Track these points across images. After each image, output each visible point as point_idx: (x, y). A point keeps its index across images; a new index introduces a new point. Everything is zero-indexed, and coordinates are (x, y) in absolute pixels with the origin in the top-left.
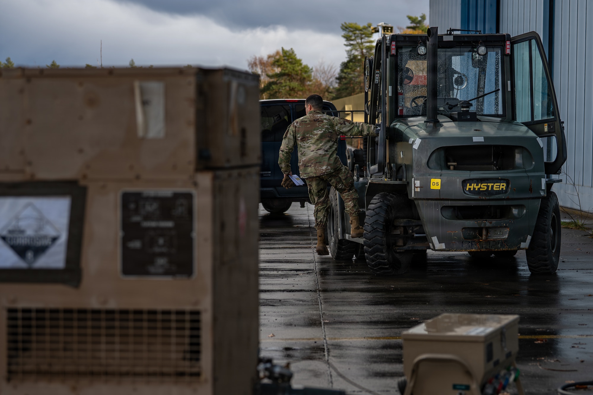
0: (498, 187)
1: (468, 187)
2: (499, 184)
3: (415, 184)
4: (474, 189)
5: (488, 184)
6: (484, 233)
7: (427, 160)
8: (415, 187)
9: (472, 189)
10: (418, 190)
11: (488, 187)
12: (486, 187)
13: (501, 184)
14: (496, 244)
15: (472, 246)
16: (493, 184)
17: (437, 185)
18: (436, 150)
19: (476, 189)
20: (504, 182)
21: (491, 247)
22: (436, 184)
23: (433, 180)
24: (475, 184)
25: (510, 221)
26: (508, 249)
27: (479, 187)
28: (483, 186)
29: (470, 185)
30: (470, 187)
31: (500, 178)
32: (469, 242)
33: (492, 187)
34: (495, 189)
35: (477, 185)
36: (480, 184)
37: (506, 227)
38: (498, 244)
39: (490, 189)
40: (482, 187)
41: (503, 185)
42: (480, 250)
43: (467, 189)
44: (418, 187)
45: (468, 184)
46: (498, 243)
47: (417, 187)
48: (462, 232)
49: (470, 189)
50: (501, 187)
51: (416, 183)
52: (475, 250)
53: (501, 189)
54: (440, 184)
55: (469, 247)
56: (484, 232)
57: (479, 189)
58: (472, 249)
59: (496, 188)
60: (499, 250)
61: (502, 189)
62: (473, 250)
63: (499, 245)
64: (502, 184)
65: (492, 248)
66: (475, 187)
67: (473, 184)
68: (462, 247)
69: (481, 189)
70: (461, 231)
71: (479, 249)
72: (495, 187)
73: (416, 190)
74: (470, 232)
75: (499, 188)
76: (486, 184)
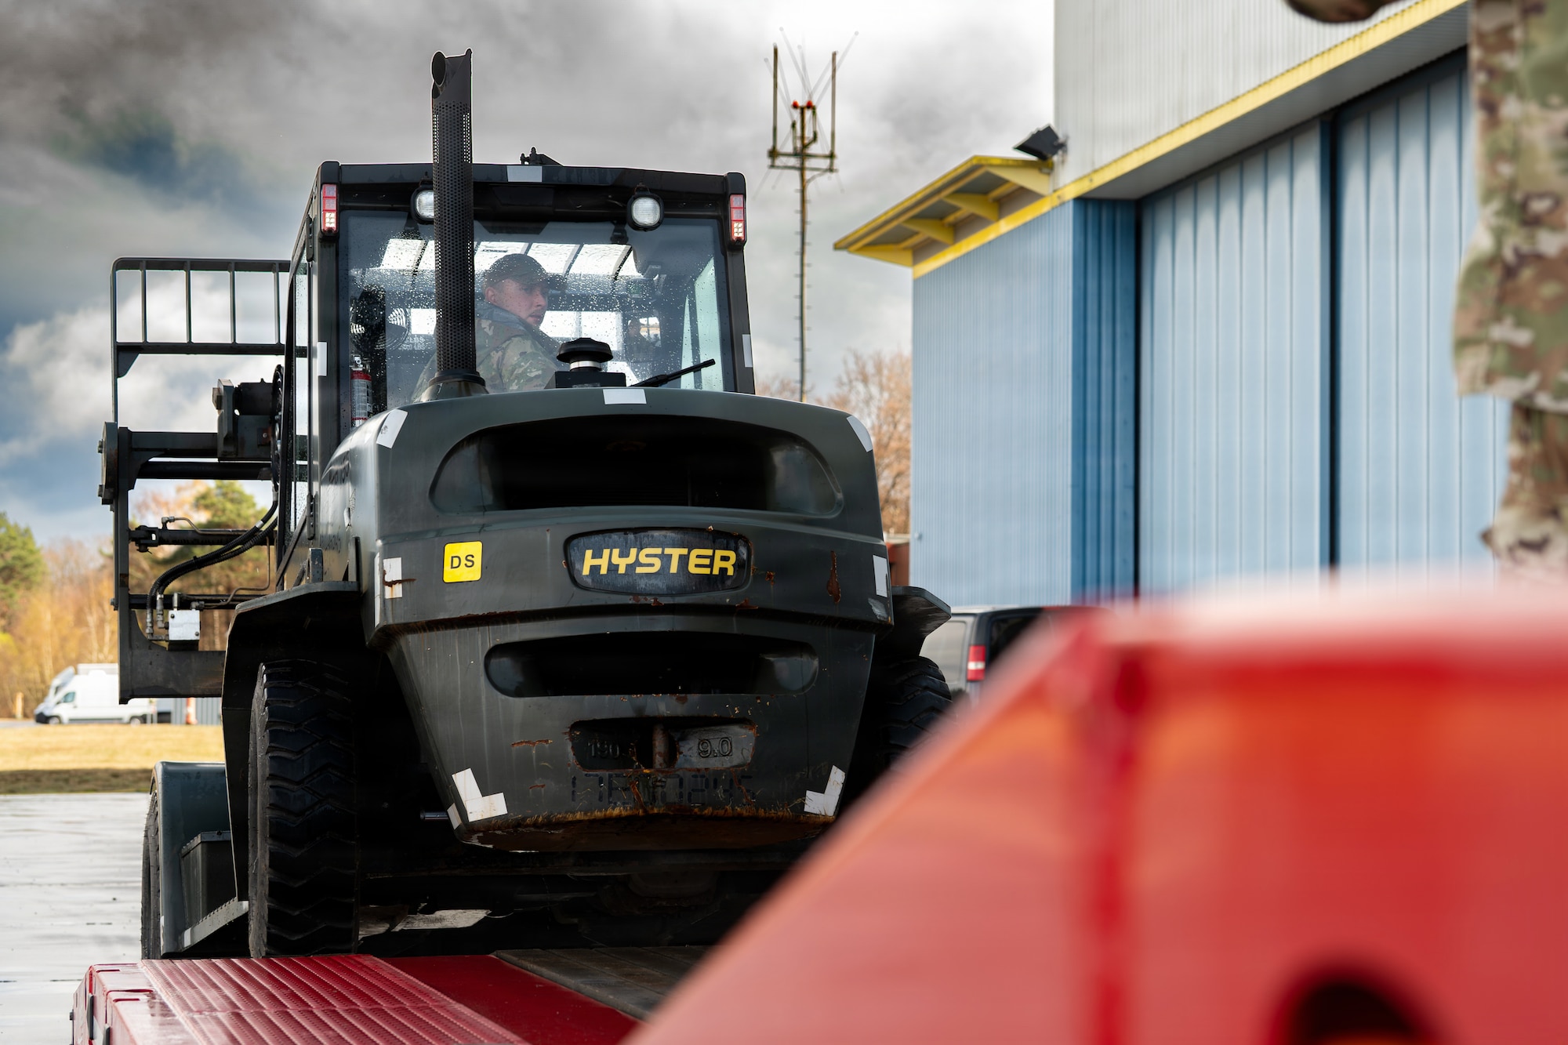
0: (707, 561)
1: (589, 561)
2: (709, 552)
3: (384, 573)
4: (612, 568)
5: (668, 551)
6: (659, 745)
7: (431, 482)
8: (385, 583)
9: (604, 571)
10: (397, 591)
11: (666, 559)
12: (657, 563)
13: (717, 551)
14: (707, 786)
15: (610, 795)
16: (685, 551)
17: (470, 564)
18: (462, 441)
19: (622, 570)
20: (728, 544)
21: (686, 797)
22: (464, 561)
23: (451, 550)
24: (616, 552)
25: (758, 698)
26: (757, 810)
27: (631, 559)
28: (647, 556)
29: (597, 555)
30: (596, 562)
31: (711, 527)
32: (601, 781)
33: (684, 560)
34: (692, 569)
35: (624, 554)
36: (633, 551)
37: (741, 721)
38: (716, 786)
39: (674, 569)
40: (643, 559)
41: (725, 559)
42: (645, 811)
43: (586, 571)
44: (394, 583)
45: (589, 553)
46: (715, 781)
47: (391, 584)
48: (572, 739)
49: (595, 569)
50: (718, 564)
51: (386, 568)
52: (624, 813)
53: (716, 572)
54: (478, 560)
55: (600, 799)
56: (657, 743)
57: (631, 567)
58: (613, 809)
59: (697, 566)
60: (721, 812)
61: (723, 570)
62: (616, 812)
63: (720, 793)
64: (719, 553)
65: (690, 800)
66: (616, 560)
67: (606, 552)
68: (573, 800)
69: (639, 570)
70: (567, 737)
71: (642, 807)
72: (693, 560)
73: (388, 596)
74: (602, 744)
75: (711, 566)
76: (658, 551)
